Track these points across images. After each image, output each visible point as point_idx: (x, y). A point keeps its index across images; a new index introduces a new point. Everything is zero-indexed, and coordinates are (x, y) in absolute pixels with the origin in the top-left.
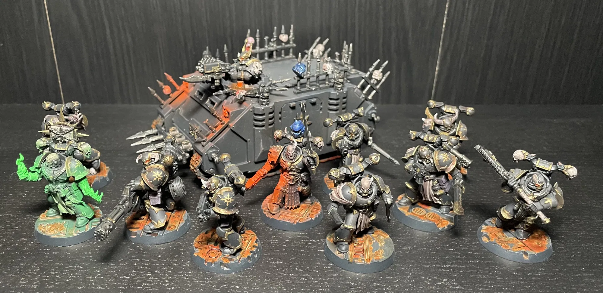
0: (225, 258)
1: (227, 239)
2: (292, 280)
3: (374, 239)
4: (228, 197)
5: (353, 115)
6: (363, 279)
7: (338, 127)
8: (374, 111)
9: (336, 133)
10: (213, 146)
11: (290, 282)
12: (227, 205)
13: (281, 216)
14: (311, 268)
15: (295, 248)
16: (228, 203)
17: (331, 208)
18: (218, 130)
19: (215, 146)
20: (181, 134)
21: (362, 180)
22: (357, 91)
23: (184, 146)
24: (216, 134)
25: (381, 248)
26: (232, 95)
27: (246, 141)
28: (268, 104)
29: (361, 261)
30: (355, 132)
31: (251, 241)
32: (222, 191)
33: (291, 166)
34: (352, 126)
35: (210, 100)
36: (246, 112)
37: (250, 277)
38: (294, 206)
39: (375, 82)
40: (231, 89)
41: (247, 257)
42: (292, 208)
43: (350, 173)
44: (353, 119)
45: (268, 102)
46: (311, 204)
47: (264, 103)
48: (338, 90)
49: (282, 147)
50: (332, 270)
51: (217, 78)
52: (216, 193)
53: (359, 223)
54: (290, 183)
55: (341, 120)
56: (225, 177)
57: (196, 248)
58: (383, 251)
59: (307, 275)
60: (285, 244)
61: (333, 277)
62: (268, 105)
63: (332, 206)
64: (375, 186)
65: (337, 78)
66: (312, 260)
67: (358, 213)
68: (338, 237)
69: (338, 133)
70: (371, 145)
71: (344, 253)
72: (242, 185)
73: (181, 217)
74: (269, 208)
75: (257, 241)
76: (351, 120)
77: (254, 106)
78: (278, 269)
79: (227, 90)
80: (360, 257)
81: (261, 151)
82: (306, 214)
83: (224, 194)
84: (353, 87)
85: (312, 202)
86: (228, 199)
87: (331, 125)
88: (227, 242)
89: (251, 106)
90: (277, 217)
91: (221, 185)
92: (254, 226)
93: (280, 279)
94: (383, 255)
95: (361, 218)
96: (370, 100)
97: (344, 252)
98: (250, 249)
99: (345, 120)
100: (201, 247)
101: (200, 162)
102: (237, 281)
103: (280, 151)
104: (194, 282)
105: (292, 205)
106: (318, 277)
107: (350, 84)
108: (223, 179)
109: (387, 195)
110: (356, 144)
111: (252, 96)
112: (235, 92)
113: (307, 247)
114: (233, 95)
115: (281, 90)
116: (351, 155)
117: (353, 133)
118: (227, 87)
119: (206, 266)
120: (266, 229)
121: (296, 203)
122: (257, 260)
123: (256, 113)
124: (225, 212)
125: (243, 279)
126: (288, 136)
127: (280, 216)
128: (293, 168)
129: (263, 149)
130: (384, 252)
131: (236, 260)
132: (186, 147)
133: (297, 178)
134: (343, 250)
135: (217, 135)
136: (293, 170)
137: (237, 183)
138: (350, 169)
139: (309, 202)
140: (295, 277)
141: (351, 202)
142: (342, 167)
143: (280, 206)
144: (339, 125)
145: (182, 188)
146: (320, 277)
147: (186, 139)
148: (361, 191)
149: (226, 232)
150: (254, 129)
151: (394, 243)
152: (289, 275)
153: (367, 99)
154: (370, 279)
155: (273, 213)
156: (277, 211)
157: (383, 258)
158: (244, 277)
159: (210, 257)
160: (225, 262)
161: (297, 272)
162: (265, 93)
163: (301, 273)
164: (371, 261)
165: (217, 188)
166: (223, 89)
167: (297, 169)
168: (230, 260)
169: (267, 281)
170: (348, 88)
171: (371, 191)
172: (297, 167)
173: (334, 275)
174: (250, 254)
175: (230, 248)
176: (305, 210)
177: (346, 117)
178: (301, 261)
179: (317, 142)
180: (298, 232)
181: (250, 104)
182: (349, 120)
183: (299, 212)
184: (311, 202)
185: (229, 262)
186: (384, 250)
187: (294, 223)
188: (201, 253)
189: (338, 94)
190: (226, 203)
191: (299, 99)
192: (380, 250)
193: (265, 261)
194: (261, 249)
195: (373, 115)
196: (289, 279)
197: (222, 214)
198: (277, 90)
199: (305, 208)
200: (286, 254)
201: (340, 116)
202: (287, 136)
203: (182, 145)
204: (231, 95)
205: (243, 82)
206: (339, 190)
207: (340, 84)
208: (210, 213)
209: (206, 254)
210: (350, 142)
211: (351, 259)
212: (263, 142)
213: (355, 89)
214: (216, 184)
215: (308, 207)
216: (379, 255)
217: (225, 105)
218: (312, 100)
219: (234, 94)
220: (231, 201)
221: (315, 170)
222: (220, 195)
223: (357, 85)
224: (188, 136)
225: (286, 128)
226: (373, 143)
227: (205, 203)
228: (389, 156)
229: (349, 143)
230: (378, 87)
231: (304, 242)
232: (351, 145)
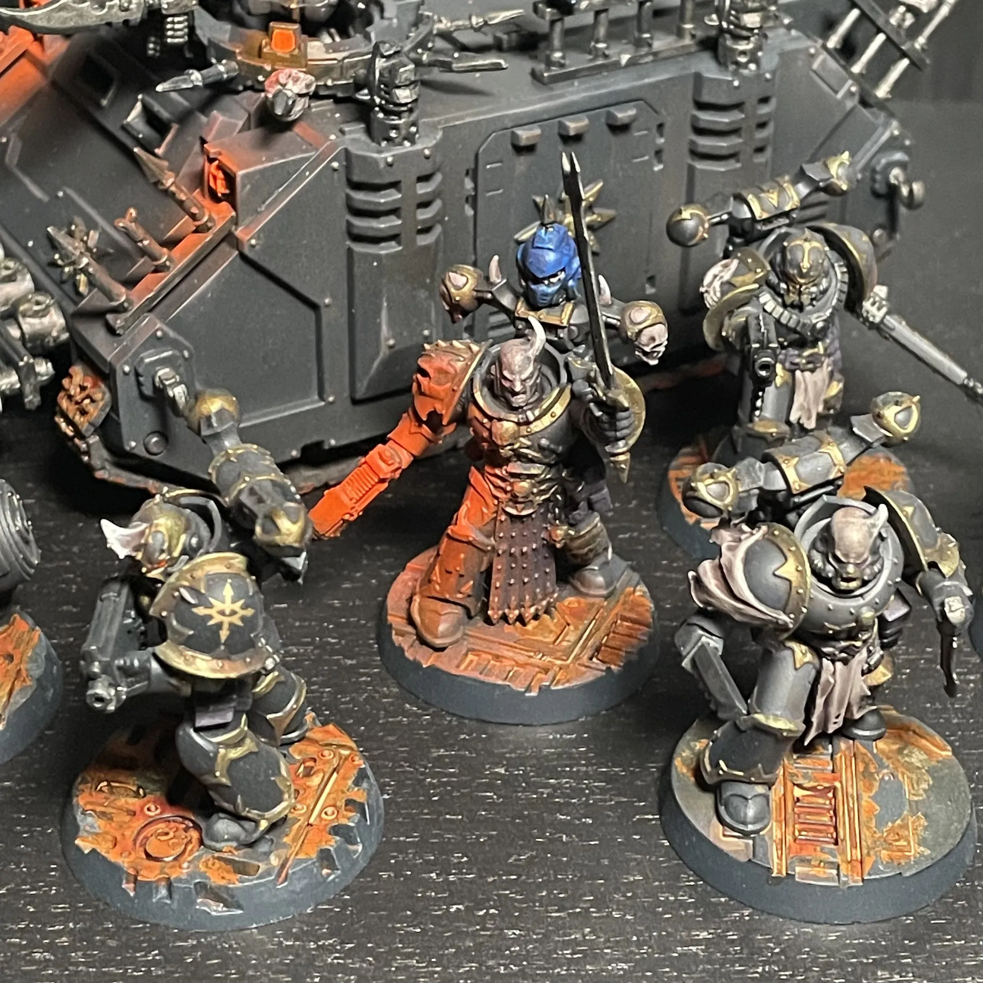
0: (219, 859)
1: (224, 780)
2: (515, 959)
3: (881, 766)
4: (228, 600)
5: (803, 189)
6: (831, 953)
7: (734, 244)
8: (898, 156)
9: (727, 276)
10: (159, 334)
11: (506, 967)
12: (224, 634)
13: (470, 657)
14: (600, 902)
15: (531, 804)
16: (226, 626)
17: (694, 640)
18: (184, 255)
19: (172, 334)
20: (11, 264)
21: (839, 514)
22: (824, 63)
23: (30, 325)
24: (175, 276)
25: (915, 807)
26: (246, 88)
27: (314, 307)
28: (411, 138)
29: (821, 872)
30: (809, 270)
31: (335, 775)
32: (199, 574)
33: (516, 436)
34: (798, 242)
35: (146, 109)
36: (310, 177)
37: (331, 949)
38: (532, 610)
39: (909, 20)
40: (239, 63)
41: (314, 856)
42: (520, 619)
43: (781, 485)
44: (804, 205)
45: (413, 129)
46: (607, 597)
47: (393, 134)
48: (737, 63)
49: (475, 348)
50: (696, 908)
51: (173, 12)
52: (172, 579)
53: (820, 701)
54: (513, 512)
55: (749, 215)
56: (212, 505)
57: (84, 813)
58: (924, 822)
59: (584, 936)
60: (490, 787)
61: (697, 943)
62: (413, 142)
63: (700, 632)
64: (893, 541)
65: (731, 8)
66: (606, 862)
67: (816, 661)
68: (722, 763)
69: (735, 274)
70: (882, 321)
71: (746, 835)
72: (291, 547)
73: (15, 661)
74: (417, 618)
75: (361, 777)
76: (792, 210)
77: (350, 148)
78: (453, 909)
79: (221, 68)
80: (819, 854)
81: (384, 352)
82: (584, 647)
83: (209, 588)
84: (807, 49)
85: (611, 588)
86: (228, 607)
87: (704, 239)
88: (227, 791)
89: (334, 145)
90: (456, 662)
91: (194, 541)
92: (352, 700)
93: (463, 954)
94: (922, 842)
95: (828, 681)
96: (882, 105)
97: (750, 827)
98: (330, 817)
99: (765, 216)
100: (109, 810)
101: (101, 404)
102: (269, 967)
103: (468, 367)
104: (77, 972)
105: (520, 606)
106: (629, 941)
107: (794, 32)
108: (204, 514)
109: (947, 583)
110: (815, 325)
111: (340, 95)
112: (261, 78)
113: (587, 804)
114: (251, 88)
115: (475, 69)
116: (793, 372)
117: (802, 275)
118: (224, 54)
119: (132, 900)
120: (405, 713)
121: (540, 597)
122: (362, 864)
123: (356, 178)
124: (214, 671)
125: (297, 955)
126: (503, 296)
127: (466, 655)
128: (528, 448)
129: (391, 342)
130: (926, 828)
131: (268, 873)
132: (38, 327)
133: (543, 487)
134: (745, 823)
135: (177, 280)
136: (525, 456)
137: (266, 538)
138: (784, 466)
139: (600, 587)
140: (527, 942)
141: (783, 617)
142: (748, 461)
143: (467, 610)
144: (739, 236)
145: (17, 537)
146: (639, 944)
147: (38, 288)
148: (829, 568)
149: (222, 751)
150: (350, 251)
151: (971, 780)
152: (505, 938)
153: (871, 101)
154: (864, 951)
155: (438, 642)
156: (453, 633)
157: (922, 855)
158: (304, 947)
159: (148, 856)
160: (215, 880)
161: (539, 920)
162: (399, 87)
163: (560, 926)
164: (867, 868)
165: (176, 554)
166: (202, 64)
167: (541, 449)
168: (241, 869)
169: (407, 967)
170: (783, 55)
171: (876, 568)
172: (544, 442)
173: (704, 935)
174: (332, 843)
175: (237, 817)
176: (581, 627)
177: (773, 198)
178: (559, 868)
179: (637, 329)
180: (549, 729)
181: (333, 137)
182: (786, 214)
183: (551, 638)
184: (607, 587)
185: (236, 882)
186: (926, 816)
187: (529, 689)
188: (109, 837)
189: (736, 83)
190: (219, 626)
191: (557, 108)
192: (911, 820)
193: (398, 869)
194: (382, 811)
195: (896, 174)
196: (503, 957)
197: (203, 679)
198: (455, 66)
199: (578, 615)
200: (490, 837)
201: (744, 193)
202: (498, 297)
203: (21, 319)
204: (241, 88)
205: (296, 26)
206: (731, 563)
207: (747, 38)
208: (145, 670)
209: (130, 842)
210: (788, 317)
211: (777, 865)
212: (389, 308)
213: (812, 56)
214: (170, 538)
215: (594, 610)
216: (903, 843)
217: (215, 139)
218: (620, 115)
219: (257, 86)
220: (243, 619)
221: (624, 462)
222: (192, 590)
223: (825, 37)
224: (48, 275)
225: (496, 258)
226: (888, 313)
227: (122, 626)
228: (963, 374)
229: (784, 321)
230: (921, 41)
231: (570, 775)
232: (794, 331)
